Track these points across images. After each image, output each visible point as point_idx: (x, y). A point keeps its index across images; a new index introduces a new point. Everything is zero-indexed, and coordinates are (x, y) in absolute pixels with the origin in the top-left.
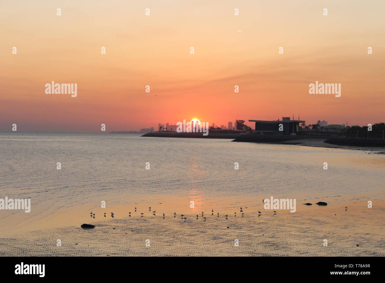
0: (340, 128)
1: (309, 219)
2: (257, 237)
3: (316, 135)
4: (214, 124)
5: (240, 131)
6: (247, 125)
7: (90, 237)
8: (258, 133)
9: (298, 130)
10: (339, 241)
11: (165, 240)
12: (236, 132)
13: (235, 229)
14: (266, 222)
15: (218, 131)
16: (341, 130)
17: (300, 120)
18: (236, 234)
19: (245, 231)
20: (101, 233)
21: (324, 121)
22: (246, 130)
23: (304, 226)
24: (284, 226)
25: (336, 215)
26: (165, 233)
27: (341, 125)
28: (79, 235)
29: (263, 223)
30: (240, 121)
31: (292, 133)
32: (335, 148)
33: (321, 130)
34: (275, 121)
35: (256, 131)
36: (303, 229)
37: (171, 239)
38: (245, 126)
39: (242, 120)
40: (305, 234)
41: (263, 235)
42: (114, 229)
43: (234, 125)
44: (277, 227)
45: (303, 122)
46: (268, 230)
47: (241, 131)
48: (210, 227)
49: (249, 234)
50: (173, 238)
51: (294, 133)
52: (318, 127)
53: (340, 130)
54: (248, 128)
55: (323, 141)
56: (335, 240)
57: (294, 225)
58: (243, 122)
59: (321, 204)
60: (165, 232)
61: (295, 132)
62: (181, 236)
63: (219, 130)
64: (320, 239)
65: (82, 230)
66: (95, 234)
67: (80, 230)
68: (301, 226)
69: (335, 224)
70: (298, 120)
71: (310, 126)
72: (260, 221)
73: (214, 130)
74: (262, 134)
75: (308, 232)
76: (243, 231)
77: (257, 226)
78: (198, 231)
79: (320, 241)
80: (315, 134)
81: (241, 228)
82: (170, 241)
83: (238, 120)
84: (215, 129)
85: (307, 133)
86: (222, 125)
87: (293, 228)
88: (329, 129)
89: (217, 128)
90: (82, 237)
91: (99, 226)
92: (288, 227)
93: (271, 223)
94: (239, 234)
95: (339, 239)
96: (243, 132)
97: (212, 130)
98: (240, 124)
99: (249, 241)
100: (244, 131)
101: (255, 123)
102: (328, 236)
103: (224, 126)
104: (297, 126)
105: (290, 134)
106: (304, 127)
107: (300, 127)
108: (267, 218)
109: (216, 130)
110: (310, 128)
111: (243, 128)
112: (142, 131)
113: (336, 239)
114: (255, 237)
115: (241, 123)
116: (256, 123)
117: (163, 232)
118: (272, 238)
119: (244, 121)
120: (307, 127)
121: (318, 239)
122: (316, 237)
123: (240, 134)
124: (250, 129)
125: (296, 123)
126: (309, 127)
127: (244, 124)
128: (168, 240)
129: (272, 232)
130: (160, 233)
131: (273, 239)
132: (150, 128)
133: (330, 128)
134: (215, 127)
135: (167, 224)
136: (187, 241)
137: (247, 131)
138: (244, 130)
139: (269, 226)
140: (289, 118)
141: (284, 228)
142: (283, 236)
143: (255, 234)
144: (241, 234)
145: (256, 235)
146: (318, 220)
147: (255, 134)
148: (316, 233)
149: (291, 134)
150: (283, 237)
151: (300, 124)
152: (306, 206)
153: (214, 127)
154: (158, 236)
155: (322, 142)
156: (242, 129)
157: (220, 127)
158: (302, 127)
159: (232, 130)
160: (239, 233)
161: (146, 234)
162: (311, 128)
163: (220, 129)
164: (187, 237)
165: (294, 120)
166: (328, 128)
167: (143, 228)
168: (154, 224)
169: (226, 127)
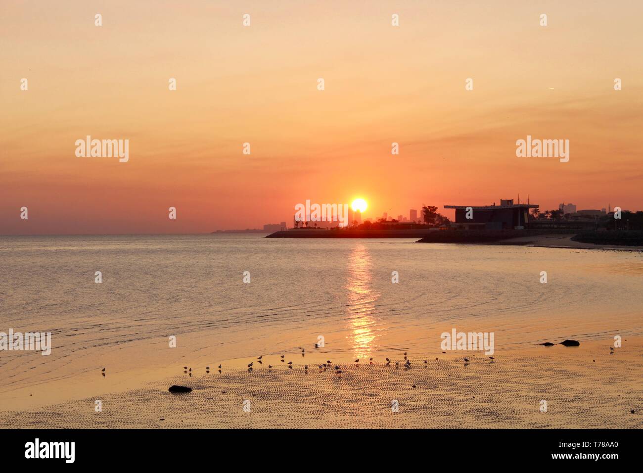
0: (597, 216)
1: (549, 370)
2: (463, 401)
3: (557, 228)
4: (386, 214)
5: (430, 224)
6: (441, 215)
7: (184, 407)
8: (461, 227)
9: (526, 221)
10: (601, 405)
11: (310, 410)
12: (423, 227)
13: (426, 389)
14: (478, 375)
15: (392, 226)
16: (600, 218)
17: (530, 204)
18: (428, 397)
19: (442, 392)
20: (202, 401)
21: (570, 205)
22: (440, 223)
23: (541, 382)
24: (508, 382)
25: (594, 361)
26: (310, 398)
27: (600, 211)
28: (167, 404)
29: (472, 378)
30: (429, 207)
31: (517, 225)
32: (589, 249)
33: (565, 219)
34: (488, 207)
35: (457, 224)
36: (539, 385)
37: (319, 408)
38: (439, 215)
39: (434, 207)
40: (543, 394)
41: (474, 397)
42: (224, 393)
43: (419, 215)
44: (496, 384)
45: (536, 207)
46: (480, 389)
47: (432, 224)
48: (384, 387)
49: (449, 396)
50: (323, 406)
51: (521, 225)
52: (561, 215)
53: (597, 219)
54: (444, 220)
55: (570, 238)
56: (594, 404)
57: (525, 380)
58: (434, 209)
59: (569, 343)
60: (308, 396)
61: (523, 223)
62: (335, 403)
63: (395, 224)
64: (569, 402)
65: (171, 396)
66: (192, 402)
67: (167, 396)
68: (537, 381)
69: (593, 377)
70: (527, 204)
71: (547, 212)
72: (468, 374)
73: (386, 224)
74: (467, 228)
75: (549, 391)
76: (438, 393)
77: (462, 383)
78: (364, 394)
79: (570, 406)
80: (555, 226)
81: (436, 387)
82: (317, 411)
83: (427, 206)
84: (388, 222)
85: (543, 226)
86: (399, 215)
87: (522, 385)
88: (579, 218)
89: (391, 220)
90: (170, 408)
91: (199, 388)
92: (515, 384)
93: (486, 378)
94: (433, 397)
95: (601, 402)
96: (435, 227)
97: (383, 223)
98: (429, 213)
99: (449, 408)
100: (437, 224)
101: (454, 210)
102: (582, 397)
103: (403, 217)
104: (526, 214)
105: (513, 228)
106: (537, 216)
107: (530, 215)
108: (479, 368)
109: (390, 224)
110: (547, 217)
111: (436, 219)
112: (267, 228)
113: (595, 402)
114: (460, 401)
115: (431, 211)
116: (456, 209)
117: (306, 396)
118: (488, 402)
119: (437, 208)
120: (542, 216)
121: (566, 403)
122: (561, 399)
123: (431, 229)
124: (446, 221)
125: (524, 209)
126: (546, 215)
127: (437, 212)
128: (314, 409)
129: (487, 392)
130: (301, 398)
131: (490, 404)
132: (280, 224)
133: (580, 216)
134: (388, 220)
135: (311, 383)
136: (347, 411)
137: (441, 225)
138: (437, 222)
139: (482, 382)
140: (511, 201)
141: (508, 385)
142: (506, 398)
143: (460, 396)
144: (435, 396)
145: (461, 398)
146: (565, 371)
147: (455, 229)
148: (563, 393)
149: (516, 228)
150: (506, 400)
151: (531, 211)
152: (543, 346)
153: (386, 219)
154: (297, 403)
155: (568, 239)
156: (433, 221)
157: (396, 218)
158: (535, 215)
159: (417, 223)
160: (433, 395)
161: (277, 401)
162: (549, 216)
163: (396, 221)
164: (346, 405)
165: (521, 203)
166: (577, 217)
167: (272, 390)
168: (290, 384)
169: (406, 218)
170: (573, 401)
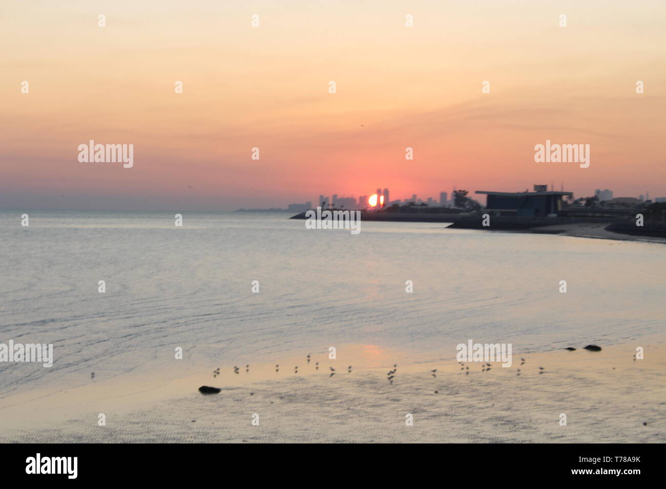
0: (634, 204)
1: (569, 377)
2: (482, 409)
3: (592, 216)
4: (415, 196)
5: (460, 208)
7: (213, 408)
8: (492, 213)
9: (560, 209)
10: (615, 416)
11: (336, 414)
12: (453, 211)
13: (448, 395)
14: (499, 381)
15: (422, 210)
16: (636, 207)
17: (564, 191)
18: (449, 404)
19: (463, 399)
20: (231, 403)
21: (607, 191)
22: (471, 208)
23: (560, 390)
24: (527, 389)
25: (614, 368)
26: (335, 401)
27: (637, 198)
28: (197, 405)
29: (493, 384)
30: (460, 191)
31: (550, 213)
32: (623, 240)
33: (600, 207)
34: (520, 194)
35: (488, 210)
36: (558, 394)
37: (345, 412)
38: (470, 200)
39: (464, 191)
40: (561, 403)
41: (493, 405)
42: (252, 394)
43: (450, 198)
44: (516, 391)
45: (570, 194)
46: (500, 396)
47: (462, 209)
48: (407, 391)
49: (470, 403)
50: (348, 411)
51: (555, 213)
52: (596, 202)
53: (634, 207)
54: (475, 204)
55: (606, 227)
56: (609, 415)
57: (544, 388)
58: (465, 193)
59: (591, 348)
62: (359, 408)
63: (424, 207)
64: (585, 412)
65: (202, 396)
66: (221, 403)
67: (197, 396)
68: (556, 389)
69: (611, 386)
70: (561, 191)
71: (582, 199)
73: (415, 207)
74: (498, 215)
75: (567, 400)
76: (459, 399)
77: (483, 389)
78: (387, 398)
79: (585, 416)
80: (590, 214)
81: (457, 393)
82: (342, 416)
83: (457, 190)
84: (416, 205)
85: (576, 213)
86: (429, 198)
87: (542, 393)
88: (615, 206)
89: (420, 203)
90: (201, 409)
91: (228, 389)
92: (535, 392)
94: (454, 403)
95: (616, 412)
96: (466, 212)
97: (412, 207)
98: (460, 197)
99: (470, 415)
100: (467, 209)
101: (485, 197)
102: (598, 407)
103: (433, 199)
104: (559, 202)
105: (546, 216)
106: (572, 203)
107: (564, 202)
109: (419, 207)
111: (466, 203)
113: (610, 413)
114: (480, 408)
115: (461, 195)
116: (488, 195)
117: (331, 400)
118: (507, 411)
119: (467, 192)
120: (576, 202)
121: (582, 413)
122: (578, 409)
123: (460, 214)
124: (477, 206)
125: (557, 196)
126: (581, 202)
127: (468, 196)
128: (339, 414)
129: (507, 400)
130: (327, 402)
131: (508, 413)
132: (305, 204)
133: (617, 204)
134: (417, 202)
135: (336, 386)
136: (370, 416)
137: (472, 210)
138: (468, 207)
139: (502, 389)
140: (545, 187)
141: (528, 392)
142: (524, 407)
143: (480, 403)
144: (456, 403)
145: (481, 405)
146: (584, 378)
148: (580, 402)
149: (548, 216)
150: (524, 409)
151: (564, 198)
152: (568, 351)
153: (415, 202)
155: (602, 229)
156: (463, 206)
157: (425, 200)
158: (569, 202)
159: (447, 207)
160: (454, 401)
161: (303, 404)
162: (584, 203)
163: (426, 205)
164: (370, 410)
165: (554, 190)
166: (613, 205)
167: (299, 392)
168: (316, 386)
169: (435, 201)
170: (589, 411)
